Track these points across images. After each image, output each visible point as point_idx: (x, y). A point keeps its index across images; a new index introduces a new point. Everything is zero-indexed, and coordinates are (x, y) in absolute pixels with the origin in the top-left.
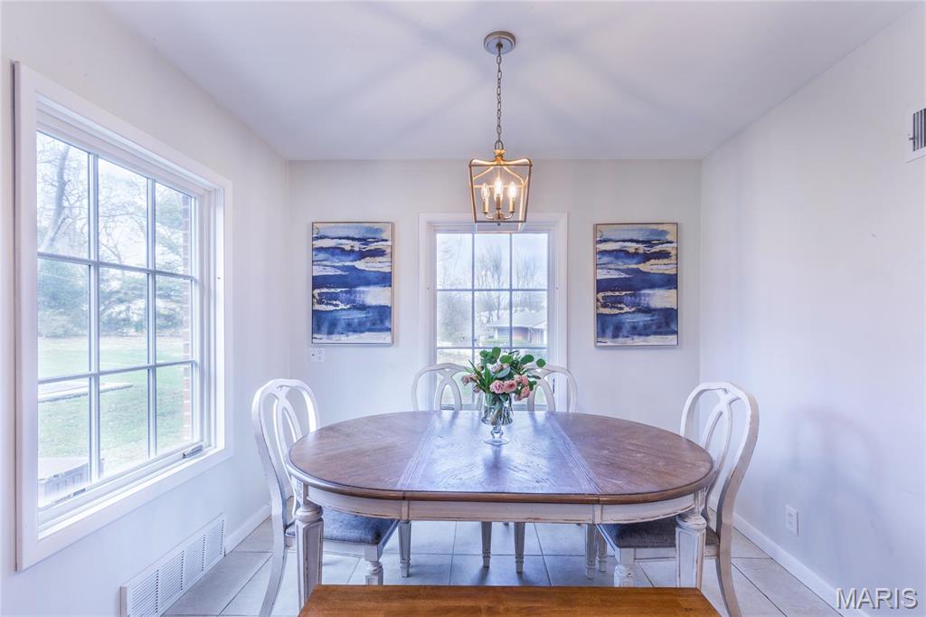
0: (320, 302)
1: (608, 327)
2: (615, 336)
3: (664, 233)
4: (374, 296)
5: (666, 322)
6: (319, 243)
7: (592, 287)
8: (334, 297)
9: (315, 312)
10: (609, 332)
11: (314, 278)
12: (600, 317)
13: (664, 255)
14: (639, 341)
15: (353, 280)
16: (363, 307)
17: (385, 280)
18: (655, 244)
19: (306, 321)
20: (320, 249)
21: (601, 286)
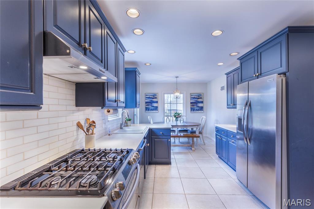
0: (147, 106)
1: (192, 109)
2: (193, 111)
3: (201, 95)
4: (155, 105)
5: (201, 109)
6: (146, 97)
7: (190, 103)
8: (149, 105)
9: (146, 107)
10: (193, 110)
11: (146, 102)
12: (191, 108)
13: (201, 98)
14: (197, 112)
15: (152, 102)
16: (153, 107)
17: (157, 102)
18: (199, 96)
19: (144, 109)
20: (147, 97)
21: (191, 103)
